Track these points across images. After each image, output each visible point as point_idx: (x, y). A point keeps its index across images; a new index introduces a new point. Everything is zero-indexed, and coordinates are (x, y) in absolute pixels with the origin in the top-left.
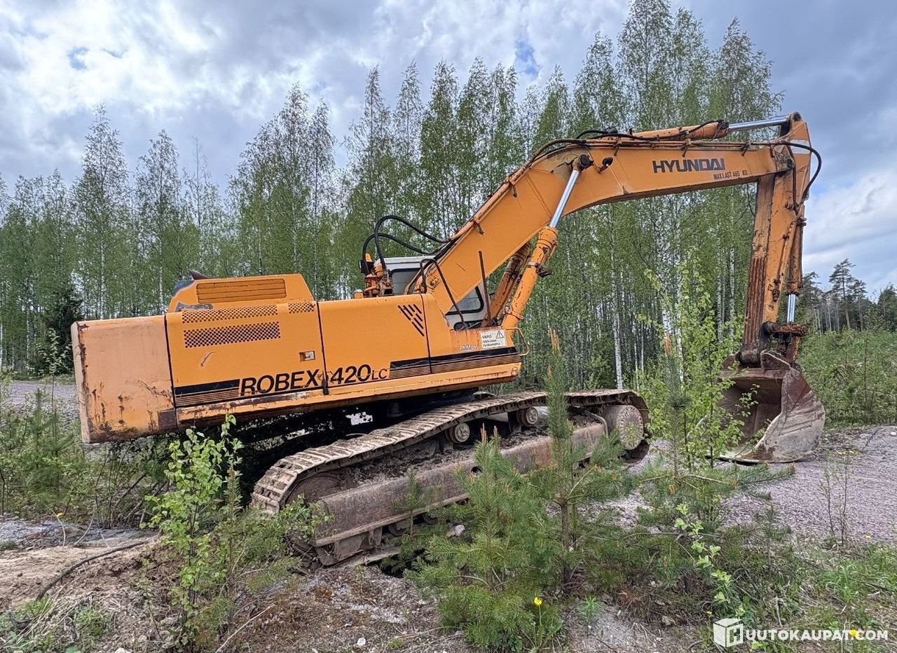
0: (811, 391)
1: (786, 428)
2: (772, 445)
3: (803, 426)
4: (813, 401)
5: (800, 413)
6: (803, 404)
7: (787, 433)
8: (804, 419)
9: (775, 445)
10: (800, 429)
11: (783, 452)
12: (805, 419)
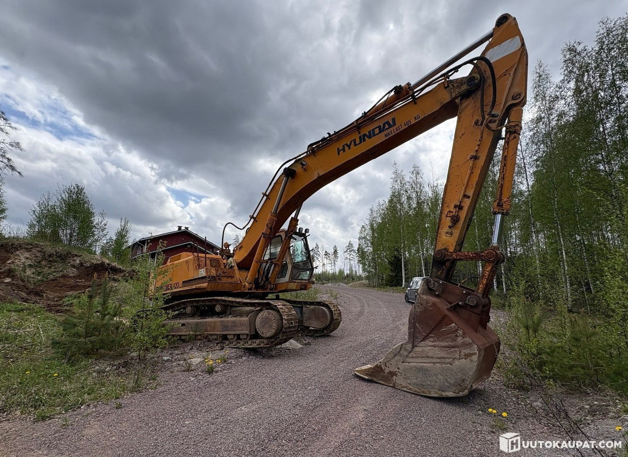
0: (453, 325)
1: (412, 357)
2: (393, 369)
3: (438, 360)
4: (457, 336)
5: (434, 346)
6: (441, 336)
7: (414, 363)
8: (438, 353)
9: (397, 370)
10: (434, 363)
11: (409, 382)
12: (443, 354)
